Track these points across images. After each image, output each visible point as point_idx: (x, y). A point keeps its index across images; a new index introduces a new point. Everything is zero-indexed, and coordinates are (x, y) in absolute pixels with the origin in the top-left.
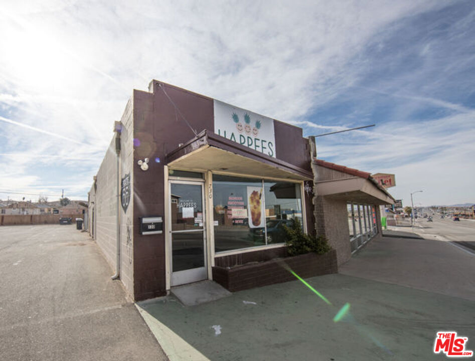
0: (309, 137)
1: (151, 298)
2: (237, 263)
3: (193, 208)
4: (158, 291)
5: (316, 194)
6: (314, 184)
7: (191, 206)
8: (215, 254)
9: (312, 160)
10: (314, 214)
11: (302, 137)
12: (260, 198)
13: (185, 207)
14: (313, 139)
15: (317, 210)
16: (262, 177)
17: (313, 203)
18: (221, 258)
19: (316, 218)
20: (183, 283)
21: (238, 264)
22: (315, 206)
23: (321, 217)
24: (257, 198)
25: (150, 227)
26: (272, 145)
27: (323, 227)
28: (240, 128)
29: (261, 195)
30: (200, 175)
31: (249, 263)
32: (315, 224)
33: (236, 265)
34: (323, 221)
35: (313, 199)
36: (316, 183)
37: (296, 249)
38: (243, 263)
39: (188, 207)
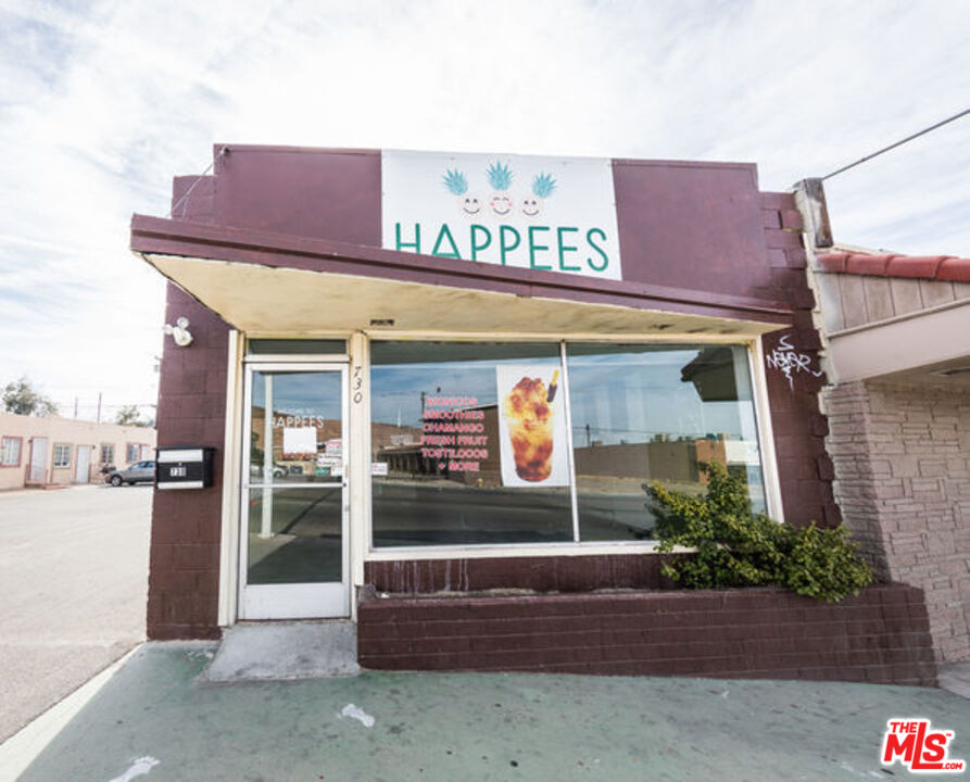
0: (797, 185)
1: (183, 639)
2: (448, 587)
3: (314, 429)
4: (201, 625)
5: (833, 378)
6: (824, 343)
7: (307, 425)
8: (370, 551)
9: (811, 258)
10: (830, 449)
11: (757, 192)
12: (550, 399)
13: (292, 426)
14: (815, 188)
15: (835, 435)
16: (557, 337)
17: (823, 410)
18: (391, 563)
19: (836, 465)
20: (273, 617)
21: (453, 589)
22: (830, 420)
23: (860, 459)
24: (538, 397)
25: (174, 472)
26: (604, 237)
27: (867, 495)
28: (472, 207)
29: (553, 389)
30: (338, 346)
31: (493, 591)
32: (835, 484)
33: (446, 592)
34: (865, 474)
35: (820, 396)
36: (830, 339)
37: (705, 568)
38: (471, 589)
39: (299, 426)
